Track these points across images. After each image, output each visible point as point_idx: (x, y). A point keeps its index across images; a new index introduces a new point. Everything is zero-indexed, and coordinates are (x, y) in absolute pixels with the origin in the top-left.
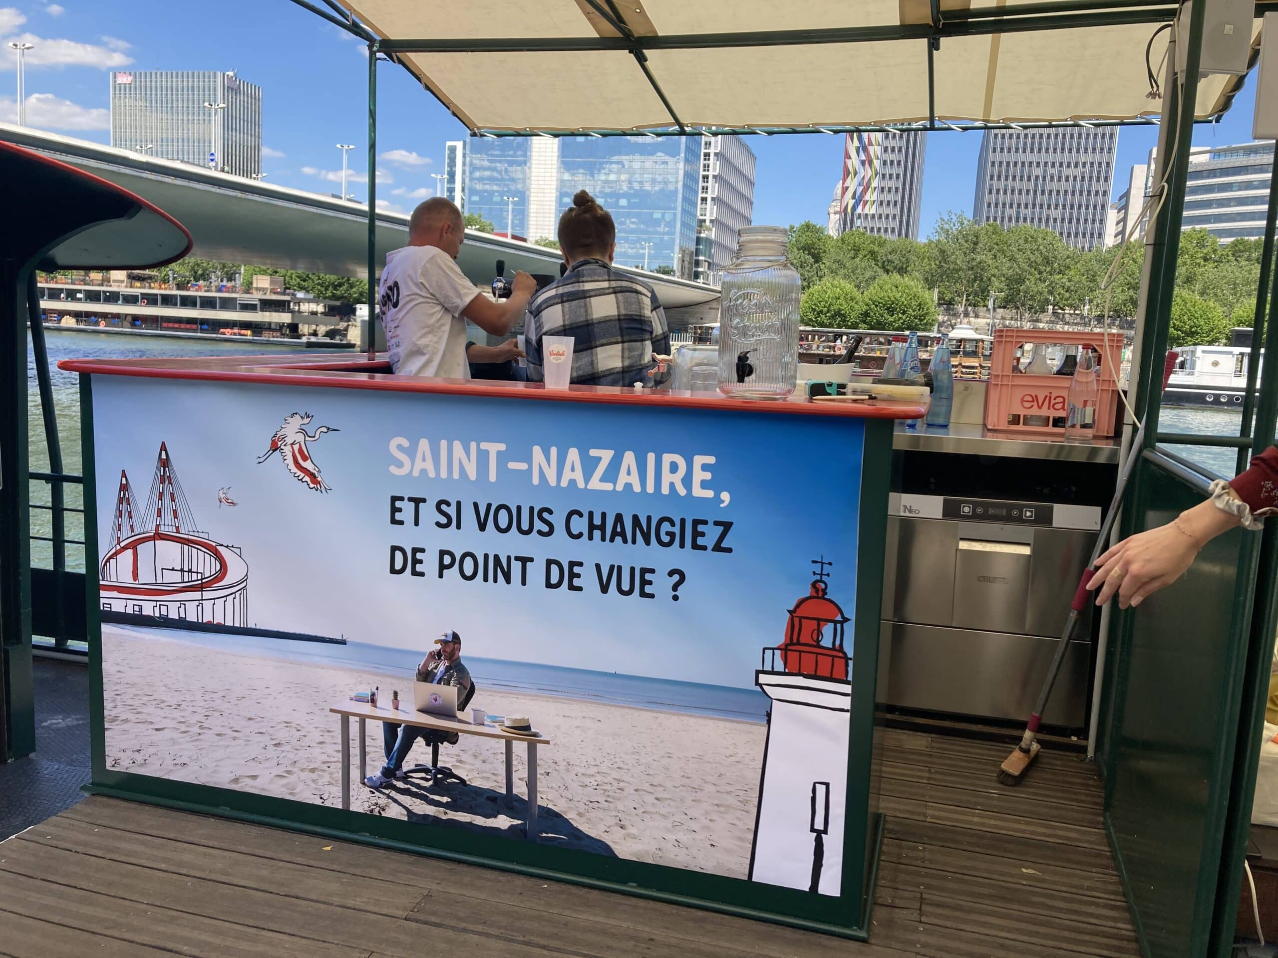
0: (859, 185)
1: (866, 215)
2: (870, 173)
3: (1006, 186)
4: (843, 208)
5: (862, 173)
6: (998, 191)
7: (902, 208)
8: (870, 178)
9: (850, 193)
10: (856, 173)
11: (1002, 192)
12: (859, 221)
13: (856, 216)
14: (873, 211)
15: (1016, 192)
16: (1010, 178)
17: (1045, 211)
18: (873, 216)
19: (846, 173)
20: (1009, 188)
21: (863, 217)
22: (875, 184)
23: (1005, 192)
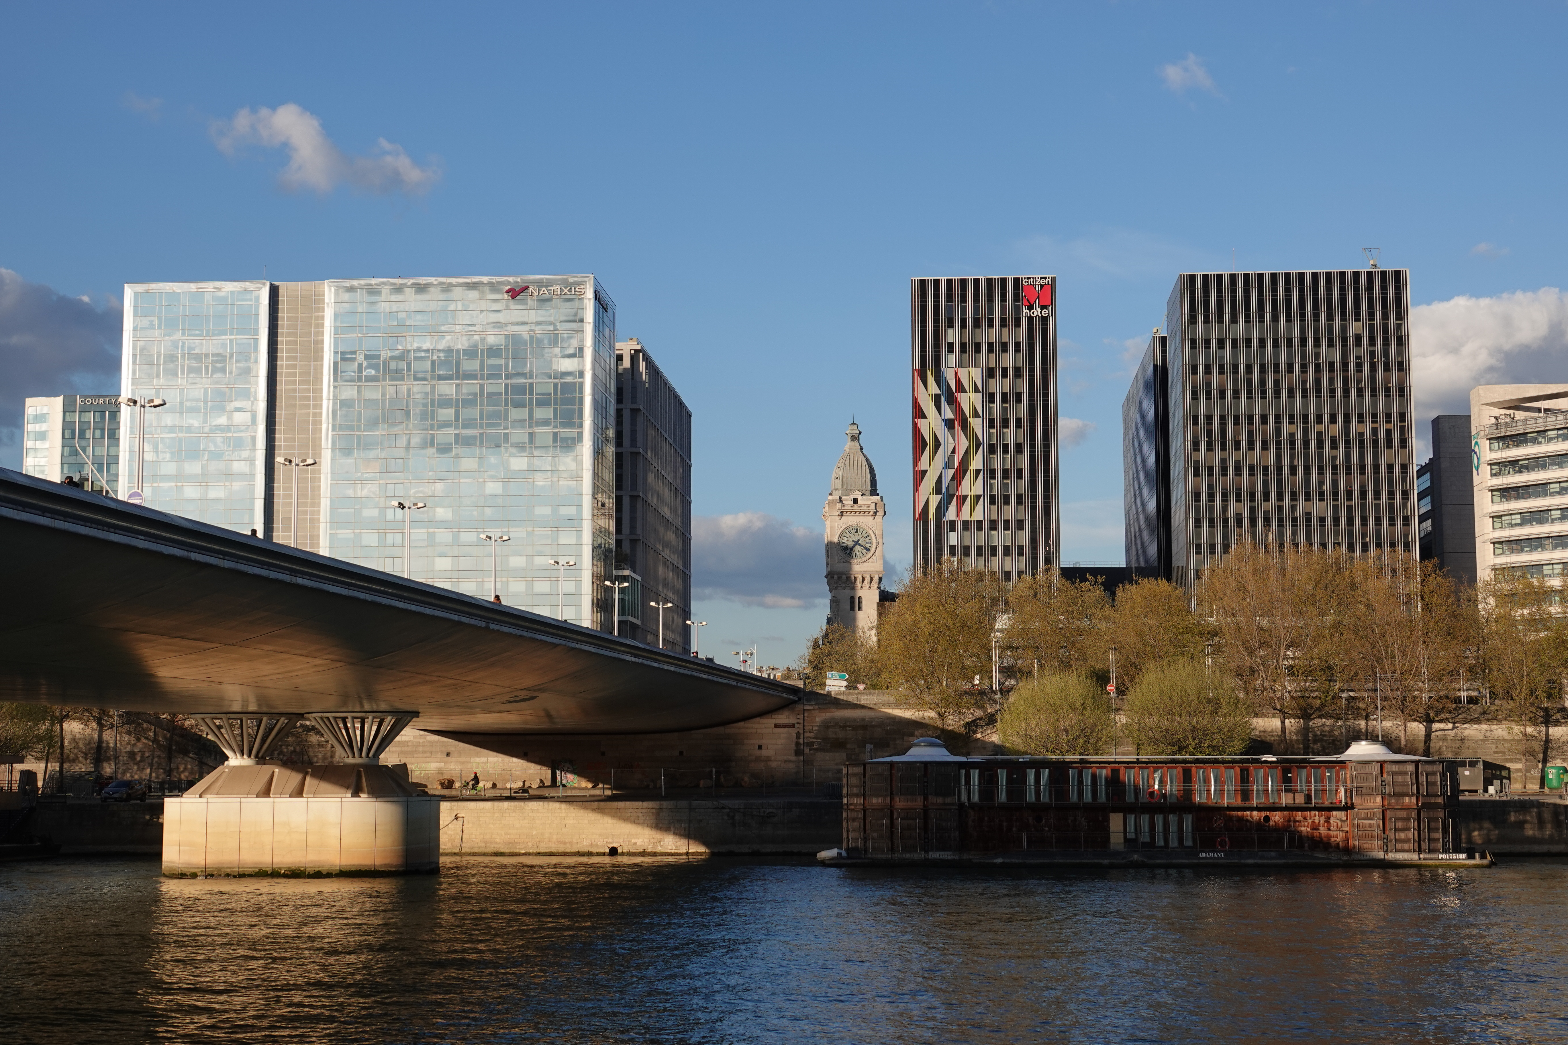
0: (947, 466)
1: (966, 524)
2: (964, 443)
3: (1224, 461)
4: (919, 510)
5: (948, 443)
6: (1210, 470)
7: (1033, 508)
8: (966, 452)
9: (929, 482)
10: (938, 444)
11: (1217, 471)
12: (953, 535)
13: (945, 527)
14: (978, 515)
15: (1245, 471)
16: (1230, 445)
17: (1302, 506)
18: (979, 525)
19: (920, 444)
20: (1230, 464)
21: (959, 526)
22: (977, 463)
23: (1224, 472)
